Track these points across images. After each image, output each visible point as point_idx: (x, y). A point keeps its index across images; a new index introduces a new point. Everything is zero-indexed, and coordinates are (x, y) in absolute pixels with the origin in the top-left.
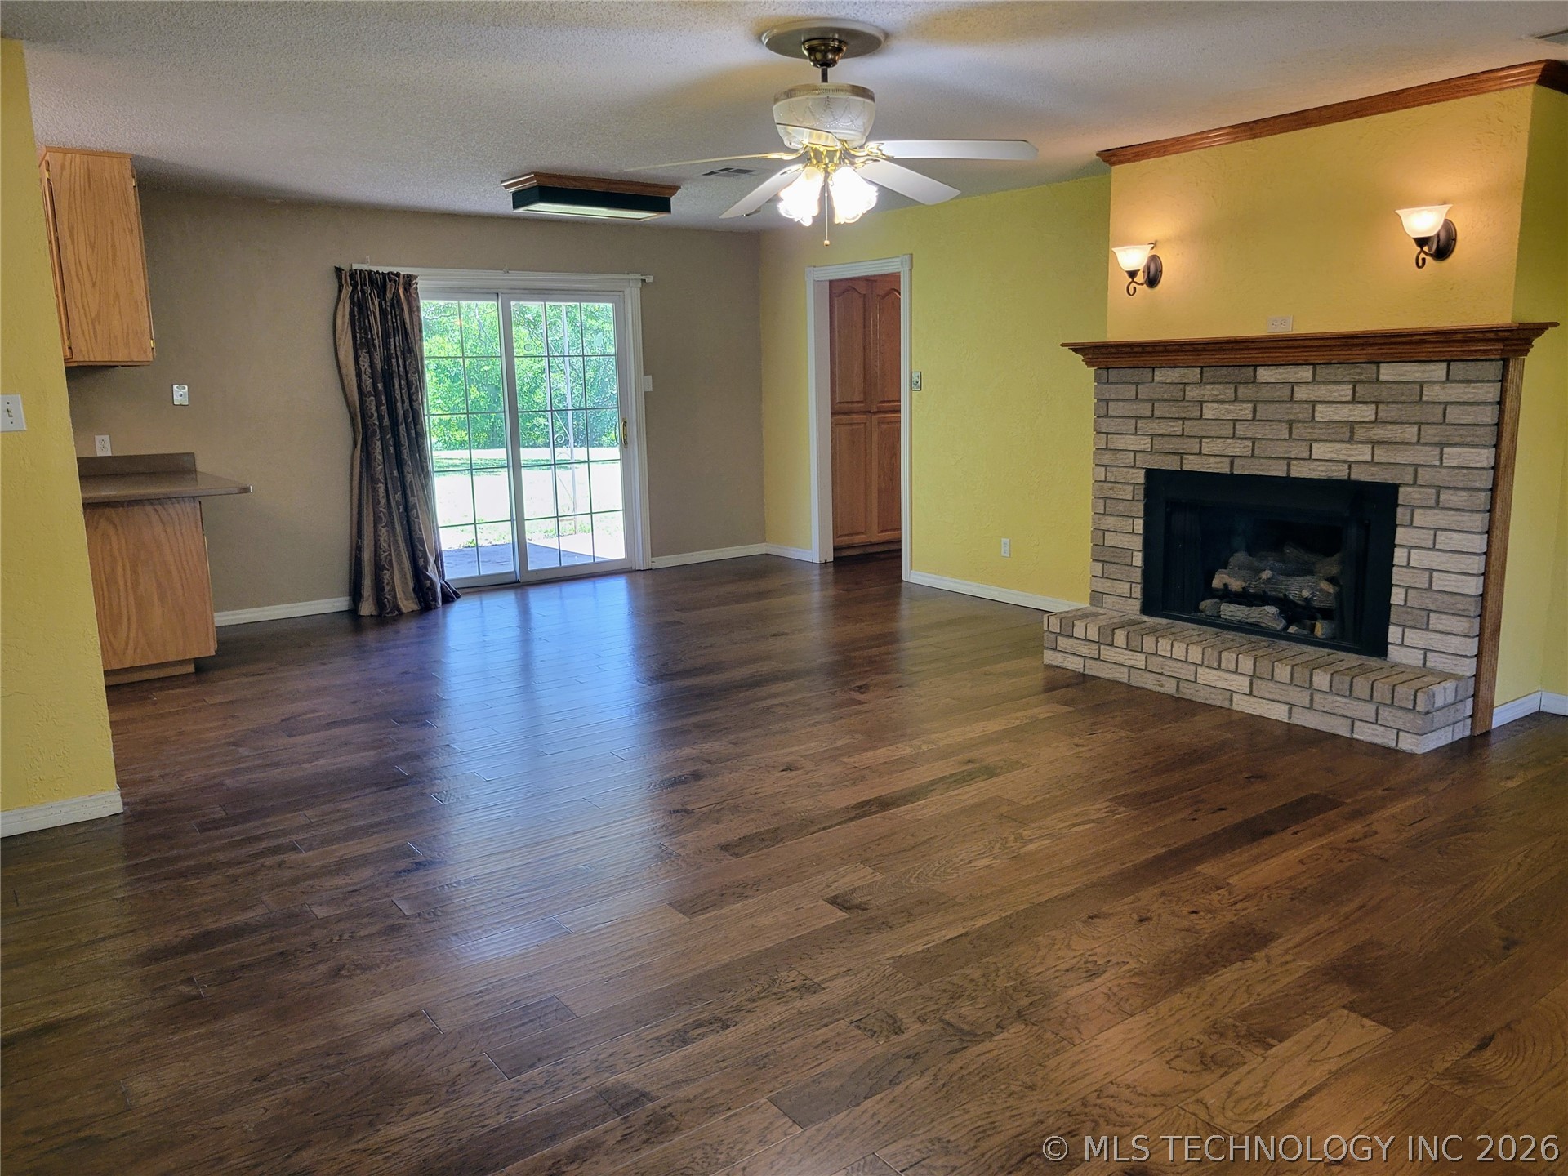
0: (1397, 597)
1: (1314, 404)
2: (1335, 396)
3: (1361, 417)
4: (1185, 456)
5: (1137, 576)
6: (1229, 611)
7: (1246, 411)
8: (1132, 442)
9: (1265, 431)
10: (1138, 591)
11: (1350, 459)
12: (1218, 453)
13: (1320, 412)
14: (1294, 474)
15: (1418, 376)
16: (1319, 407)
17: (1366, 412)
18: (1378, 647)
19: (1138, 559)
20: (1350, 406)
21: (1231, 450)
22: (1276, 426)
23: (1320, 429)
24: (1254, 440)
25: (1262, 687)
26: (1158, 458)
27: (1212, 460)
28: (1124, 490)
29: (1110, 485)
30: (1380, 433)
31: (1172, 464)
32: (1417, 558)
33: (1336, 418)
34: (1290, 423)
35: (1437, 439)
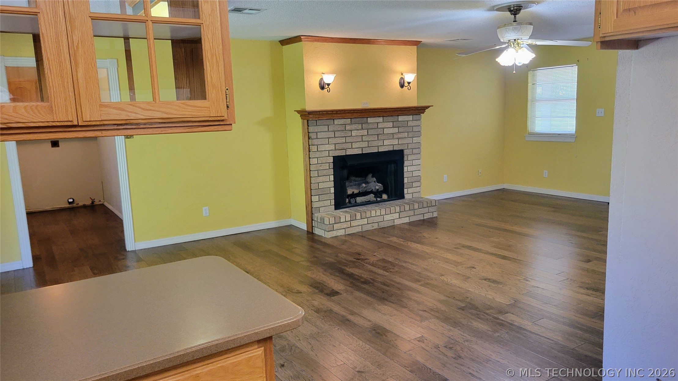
0: (406, 181)
1: (383, 128)
2: (389, 126)
3: (395, 131)
4: (347, 150)
5: (333, 196)
6: (359, 199)
7: (365, 132)
8: (327, 147)
9: (371, 138)
10: (333, 202)
11: (393, 144)
12: (358, 147)
13: (385, 131)
14: (380, 151)
15: (407, 119)
16: (385, 130)
17: (396, 130)
18: (401, 196)
19: (332, 190)
20: (392, 129)
21: (362, 145)
22: (374, 136)
23: (386, 136)
24: (368, 141)
25: (402, 214)
26: (338, 151)
27: (356, 150)
28: (326, 166)
29: (320, 165)
30: (400, 136)
31: (342, 153)
32: (410, 168)
33: (389, 132)
34: (378, 135)
35: (411, 136)
